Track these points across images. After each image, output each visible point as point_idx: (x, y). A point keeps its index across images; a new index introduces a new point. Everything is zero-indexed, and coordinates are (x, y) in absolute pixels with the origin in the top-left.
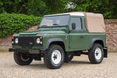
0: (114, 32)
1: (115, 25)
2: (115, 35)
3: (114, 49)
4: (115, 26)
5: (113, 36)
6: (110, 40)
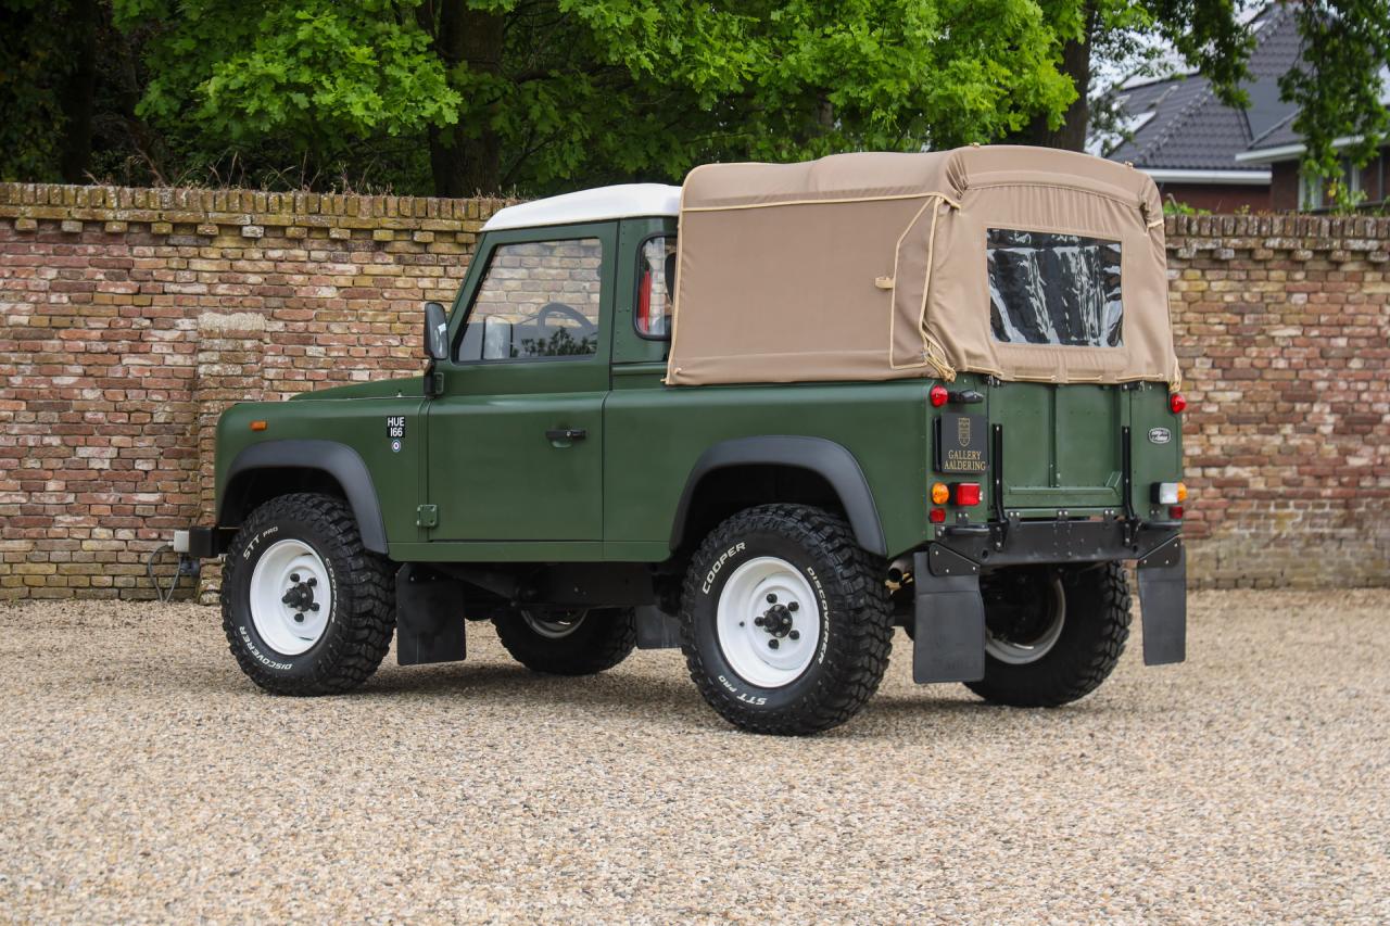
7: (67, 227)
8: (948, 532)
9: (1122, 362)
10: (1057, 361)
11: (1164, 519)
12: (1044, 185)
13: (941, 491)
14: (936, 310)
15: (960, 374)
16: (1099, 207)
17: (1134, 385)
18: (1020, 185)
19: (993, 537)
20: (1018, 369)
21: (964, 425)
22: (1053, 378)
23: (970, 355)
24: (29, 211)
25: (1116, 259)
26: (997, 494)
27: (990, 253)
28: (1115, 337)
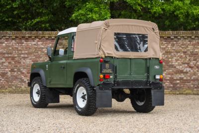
0: (22, 56)
1: (23, 41)
2: (24, 61)
3: (22, 87)
4: (23, 44)
5: (20, 63)
6: (15, 70)
7: (53, 38)
8: (103, 83)
9: (148, 55)
10: (131, 55)
11: (158, 81)
12: (128, 25)
13: (102, 76)
14: (101, 46)
15: (106, 57)
16: (142, 29)
17: (150, 59)
18: (122, 25)
19: (114, 84)
20: (121, 56)
21: (107, 65)
22: (130, 57)
23: (108, 53)
24: (47, 35)
25: (147, 37)
26: (116, 77)
27: (115, 37)
28: (146, 50)
